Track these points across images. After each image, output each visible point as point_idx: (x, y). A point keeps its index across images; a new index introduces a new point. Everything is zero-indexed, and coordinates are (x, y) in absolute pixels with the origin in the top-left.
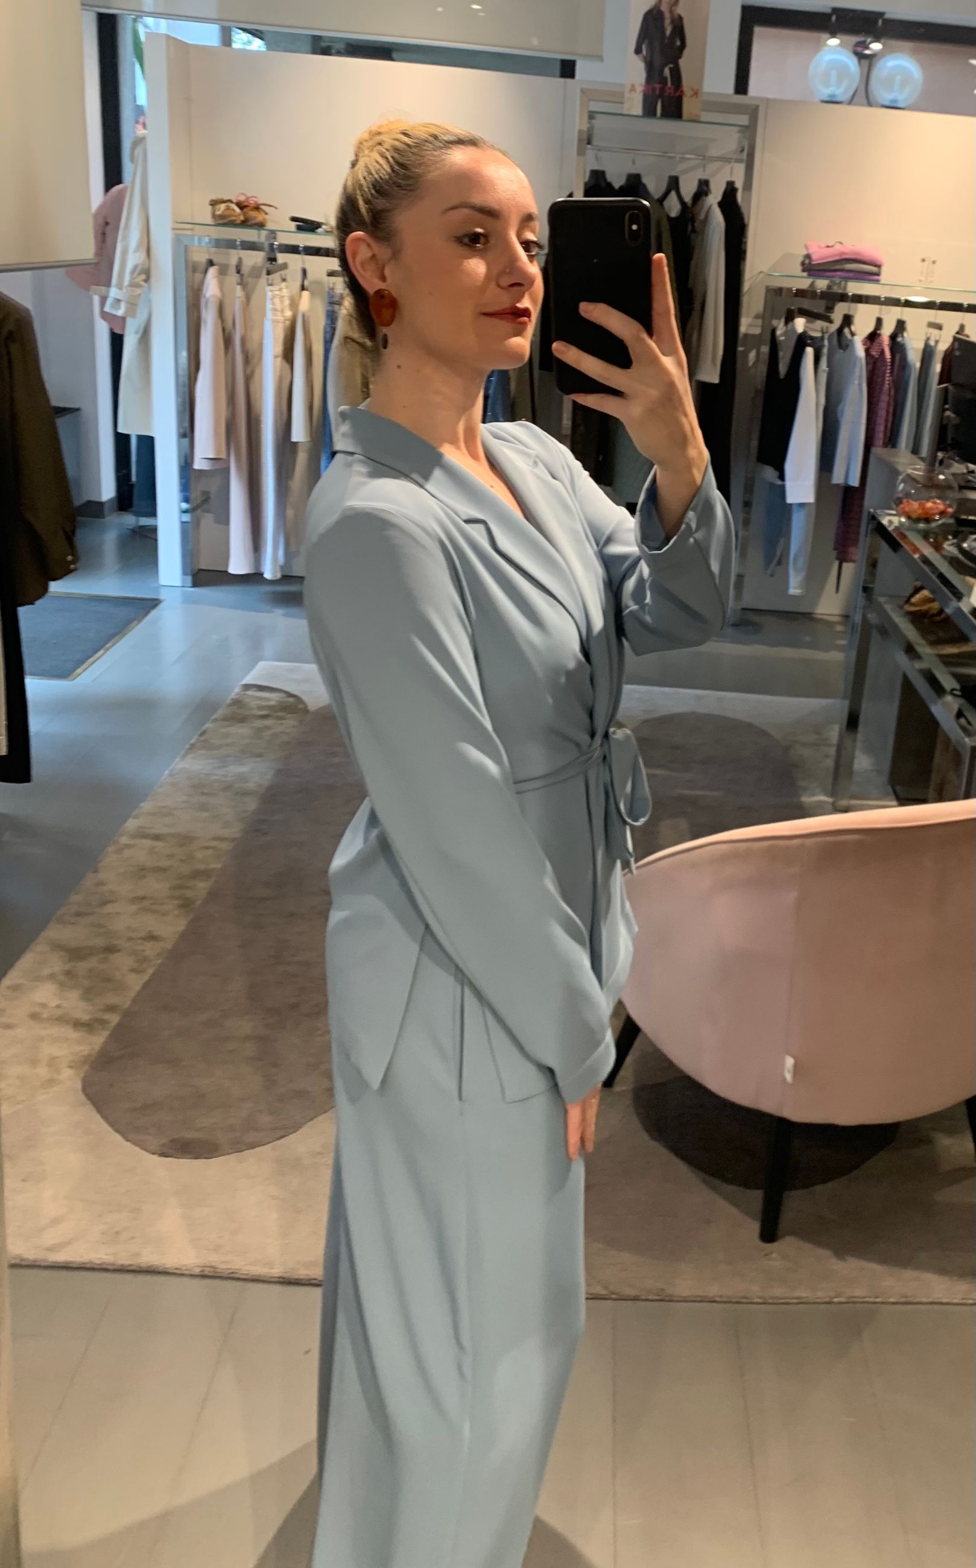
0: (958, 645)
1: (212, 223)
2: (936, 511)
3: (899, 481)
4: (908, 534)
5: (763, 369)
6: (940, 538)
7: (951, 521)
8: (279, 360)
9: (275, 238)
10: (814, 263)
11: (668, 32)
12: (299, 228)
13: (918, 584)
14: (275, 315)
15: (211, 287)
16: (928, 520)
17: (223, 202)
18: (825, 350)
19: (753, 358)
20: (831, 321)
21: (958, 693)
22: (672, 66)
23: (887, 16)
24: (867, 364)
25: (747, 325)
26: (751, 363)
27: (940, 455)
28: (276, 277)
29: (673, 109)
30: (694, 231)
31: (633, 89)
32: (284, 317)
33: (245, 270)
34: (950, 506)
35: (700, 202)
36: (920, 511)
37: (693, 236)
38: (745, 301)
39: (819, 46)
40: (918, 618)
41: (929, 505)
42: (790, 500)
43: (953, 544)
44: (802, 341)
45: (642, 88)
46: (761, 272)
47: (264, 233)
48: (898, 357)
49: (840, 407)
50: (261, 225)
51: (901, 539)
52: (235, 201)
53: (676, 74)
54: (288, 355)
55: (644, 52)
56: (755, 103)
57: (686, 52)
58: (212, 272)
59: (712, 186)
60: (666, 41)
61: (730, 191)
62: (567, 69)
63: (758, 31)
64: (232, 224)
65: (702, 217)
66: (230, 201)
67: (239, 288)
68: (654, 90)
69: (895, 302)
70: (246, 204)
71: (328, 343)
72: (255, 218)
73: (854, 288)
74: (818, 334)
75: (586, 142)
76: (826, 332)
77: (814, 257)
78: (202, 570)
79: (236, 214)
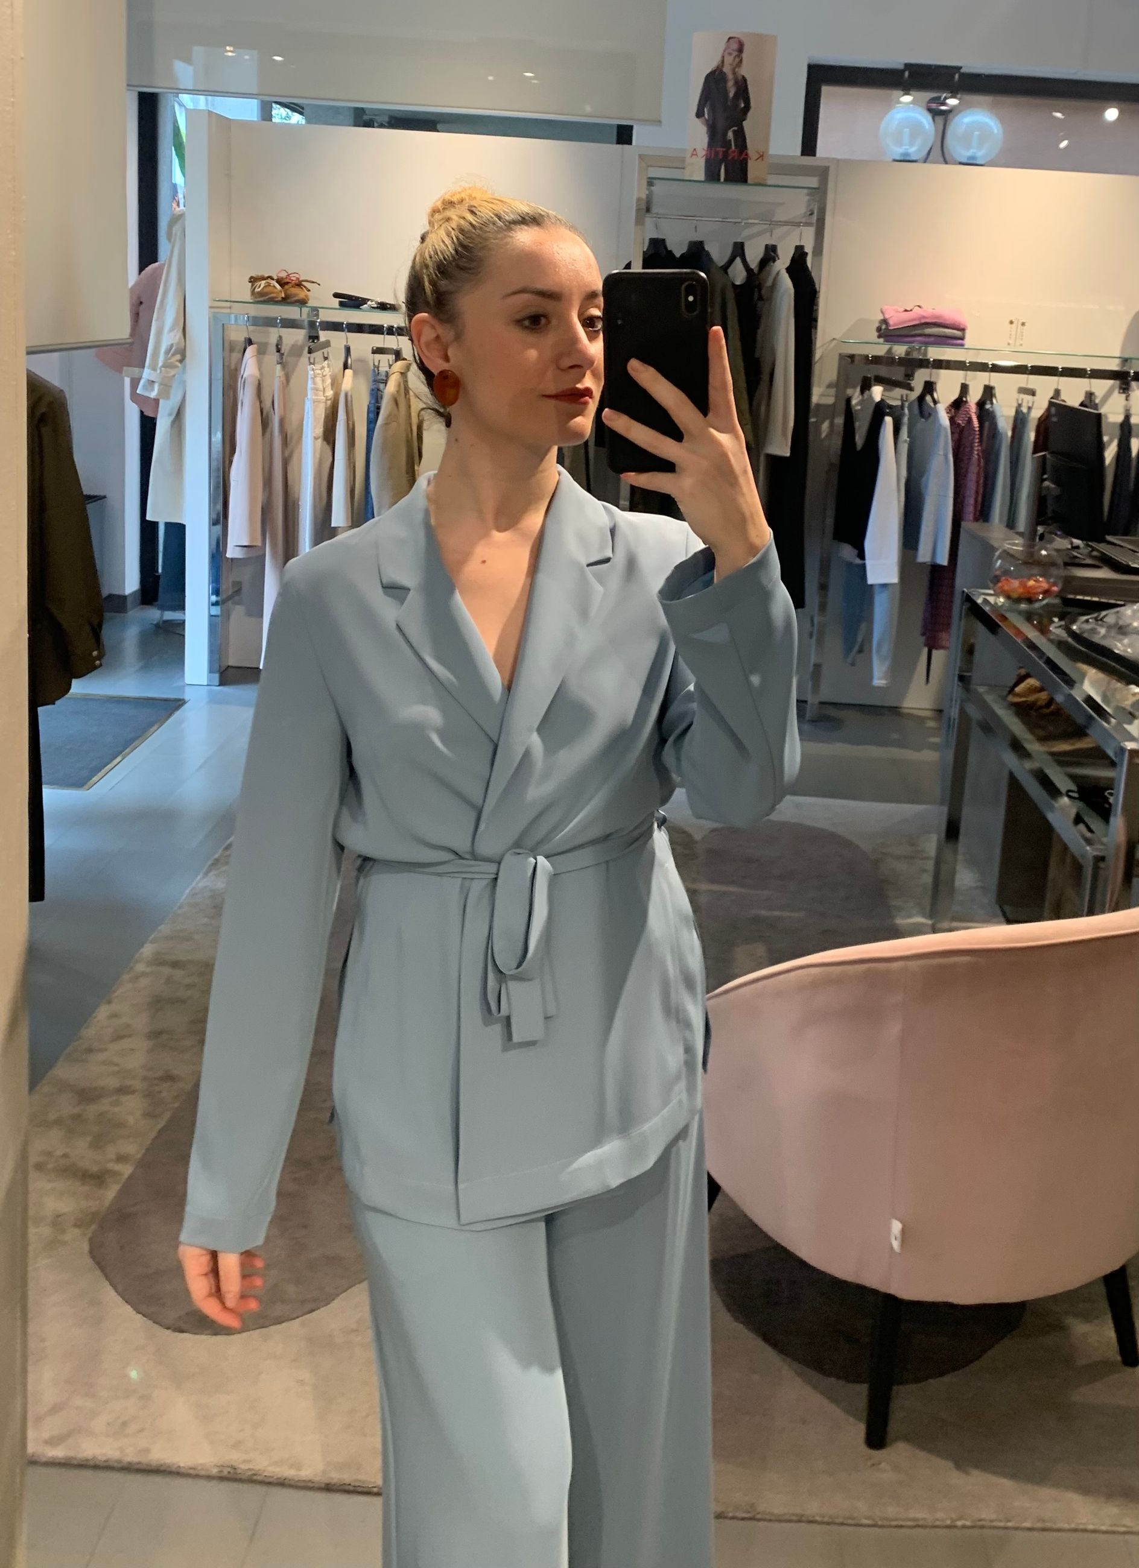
0: (1071, 741)
1: (251, 301)
2: (1039, 590)
3: (995, 558)
4: (1008, 615)
5: (837, 442)
6: (1045, 621)
7: (1057, 601)
8: (320, 441)
9: (317, 315)
10: (891, 328)
11: (731, 95)
12: (341, 304)
13: (1023, 672)
14: (316, 395)
15: (249, 367)
16: (1030, 600)
17: (263, 278)
18: (906, 420)
19: (827, 431)
20: (911, 389)
21: (1076, 795)
22: (736, 128)
23: (962, 71)
24: (952, 433)
25: (819, 395)
26: (823, 435)
27: (1040, 529)
28: (318, 355)
29: (738, 174)
30: (761, 298)
31: (694, 153)
32: (327, 397)
33: (285, 349)
34: (1055, 584)
35: (767, 268)
36: (1021, 590)
37: (760, 304)
38: (817, 369)
39: (890, 105)
40: (1023, 710)
41: (1031, 583)
42: (870, 581)
43: (1060, 627)
44: (880, 410)
45: (704, 153)
46: (834, 339)
47: (305, 310)
48: (987, 424)
49: (924, 479)
50: (303, 302)
51: (1000, 621)
52: (275, 278)
53: (741, 136)
54: (329, 436)
55: (706, 116)
56: (827, 164)
57: (750, 114)
58: (250, 350)
59: (780, 251)
60: (729, 103)
61: (800, 255)
62: (624, 135)
63: (826, 90)
64: (272, 301)
65: (769, 283)
66: (271, 278)
67: (279, 367)
68: (717, 153)
69: (982, 367)
70: (288, 280)
71: (372, 423)
72: (296, 295)
73: (935, 353)
74: (899, 403)
75: (645, 210)
76: (906, 401)
77: (891, 322)
78: (232, 667)
79: (276, 290)
